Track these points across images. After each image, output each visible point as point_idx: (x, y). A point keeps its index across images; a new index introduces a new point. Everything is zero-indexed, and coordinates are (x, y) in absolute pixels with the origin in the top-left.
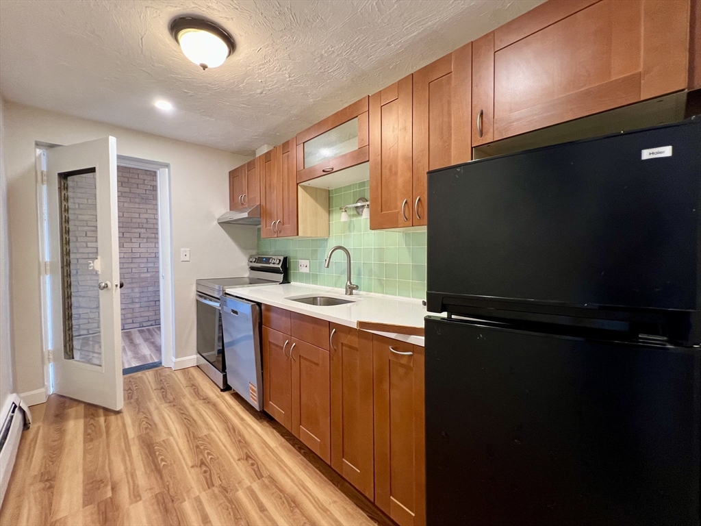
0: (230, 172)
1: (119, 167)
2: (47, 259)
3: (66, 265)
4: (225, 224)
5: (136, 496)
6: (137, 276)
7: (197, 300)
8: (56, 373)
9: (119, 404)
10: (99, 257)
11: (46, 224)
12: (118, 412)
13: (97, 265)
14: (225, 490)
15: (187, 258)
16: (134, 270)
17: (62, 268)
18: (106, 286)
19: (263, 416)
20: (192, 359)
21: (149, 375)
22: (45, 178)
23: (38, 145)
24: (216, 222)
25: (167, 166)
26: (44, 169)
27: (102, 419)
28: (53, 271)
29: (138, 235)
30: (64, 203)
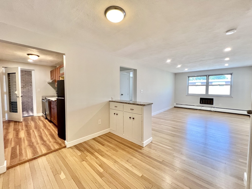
0: (51, 71)
1: (21, 71)
2: (5, 91)
3: (10, 92)
4: (49, 83)
5: (22, 130)
6: (30, 96)
7: (42, 101)
8: (8, 116)
9: (22, 121)
10: (17, 91)
11: (5, 84)
12: (21, 122)
13: (16, 92)
14: (38, 129)
15: (39, 91)
16: (29, 94)
17: (9, 93)
18: (18, 97)
19: (50, 121)
20: (41, 114)
21: (30, 117)
22: (4, 74)
23: (3, 67)
24: (47, 83)
25: (34, 70)
26: (4, 72)
27: (18, 123)
28: (7, 94)
29: (30, 85)
30: (9, 79)
